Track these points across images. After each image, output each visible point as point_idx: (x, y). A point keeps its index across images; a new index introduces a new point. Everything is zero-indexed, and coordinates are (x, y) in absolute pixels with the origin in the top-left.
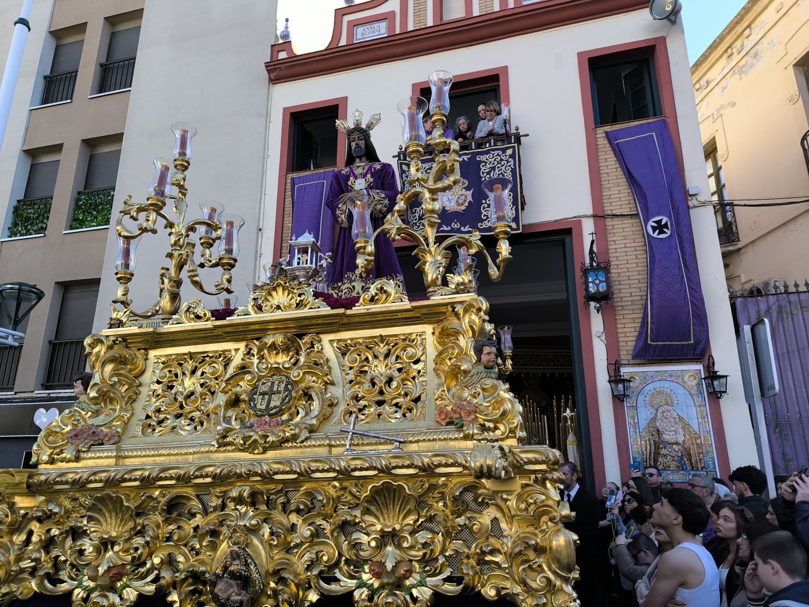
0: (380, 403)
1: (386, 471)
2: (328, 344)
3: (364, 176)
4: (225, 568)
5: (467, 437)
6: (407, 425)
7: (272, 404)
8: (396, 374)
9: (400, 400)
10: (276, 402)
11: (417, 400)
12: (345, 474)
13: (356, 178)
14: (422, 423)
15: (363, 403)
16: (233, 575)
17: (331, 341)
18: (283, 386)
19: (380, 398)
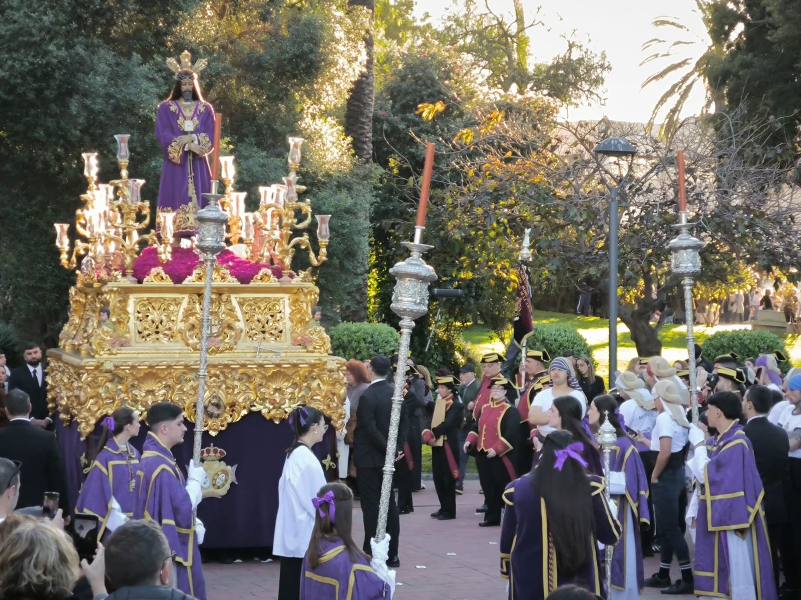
0: (264, 332)
1: (278, 365)
2: (234, 299)
3: (192, 119)
4: (210, 402)
5: (308, 352)
6: (278, 344)
7: (214, 331)
8: (270, 318)
9: (272, 332)
10: (215, 330)
11: (281, 332)
12: (261, 366)
13: (185, 118)
14: (286, 344)
15: (254, 332)
16: (213, 404)
17: (236, 298)
18: (217, 322)
19: (263, 330)
